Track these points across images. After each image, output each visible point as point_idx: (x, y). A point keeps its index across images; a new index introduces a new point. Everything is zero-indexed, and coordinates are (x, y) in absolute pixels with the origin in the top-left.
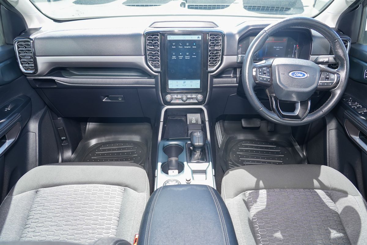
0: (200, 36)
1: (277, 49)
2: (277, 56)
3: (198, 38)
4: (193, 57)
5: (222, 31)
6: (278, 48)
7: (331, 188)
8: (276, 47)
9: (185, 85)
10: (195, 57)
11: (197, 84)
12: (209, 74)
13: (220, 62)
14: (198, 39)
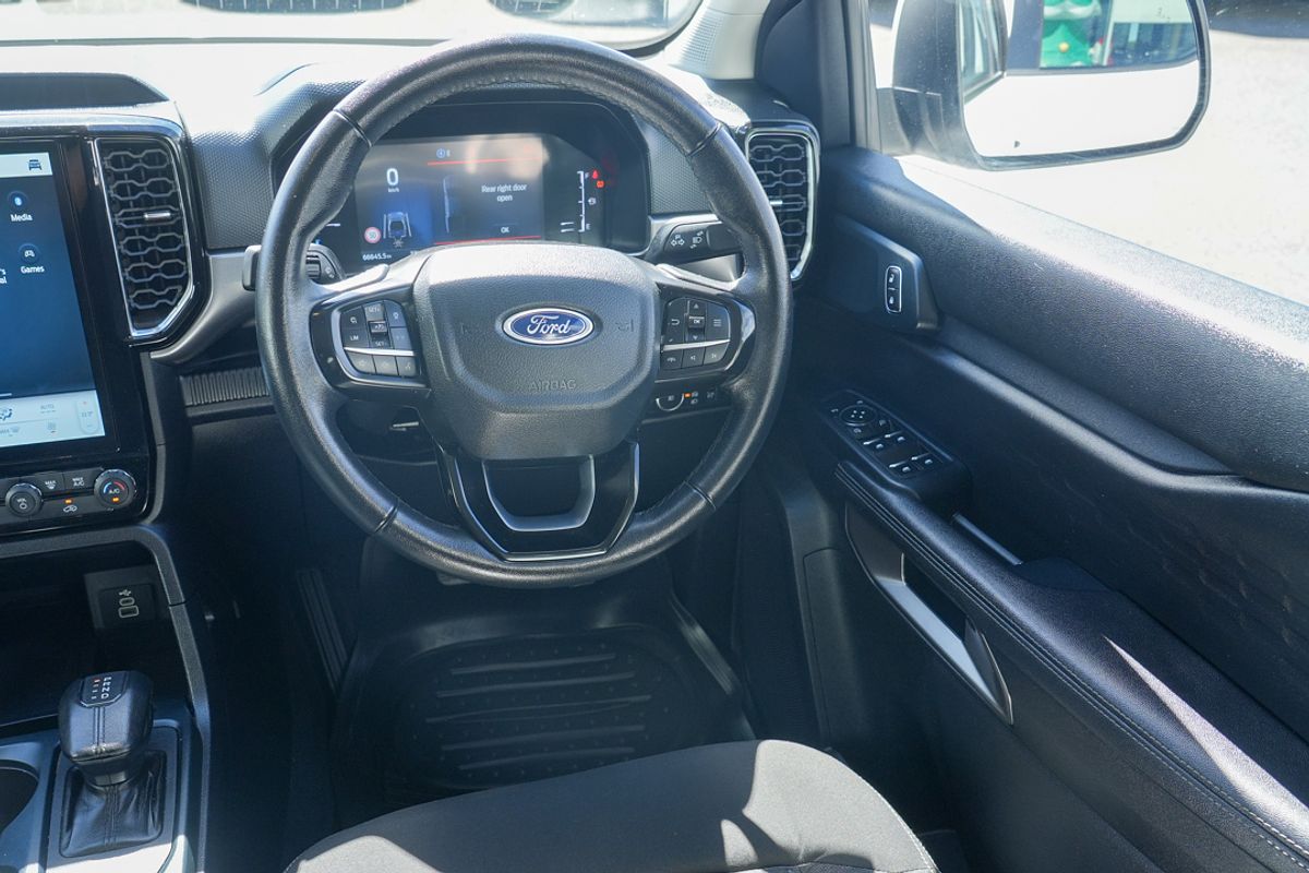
0: (44, 158)
1: (501, 199)
2: (506, 230)
3: (34, 165)
4: (28, 270)
5: (163, 124)
6: (507, 193)
7: (802, 852)
8: (493, 189)
9: (16, 431)
10: (39, 269)
11: (84, 415)
12: (143, 355)
13: (190, 290)
14: (35, 172)
